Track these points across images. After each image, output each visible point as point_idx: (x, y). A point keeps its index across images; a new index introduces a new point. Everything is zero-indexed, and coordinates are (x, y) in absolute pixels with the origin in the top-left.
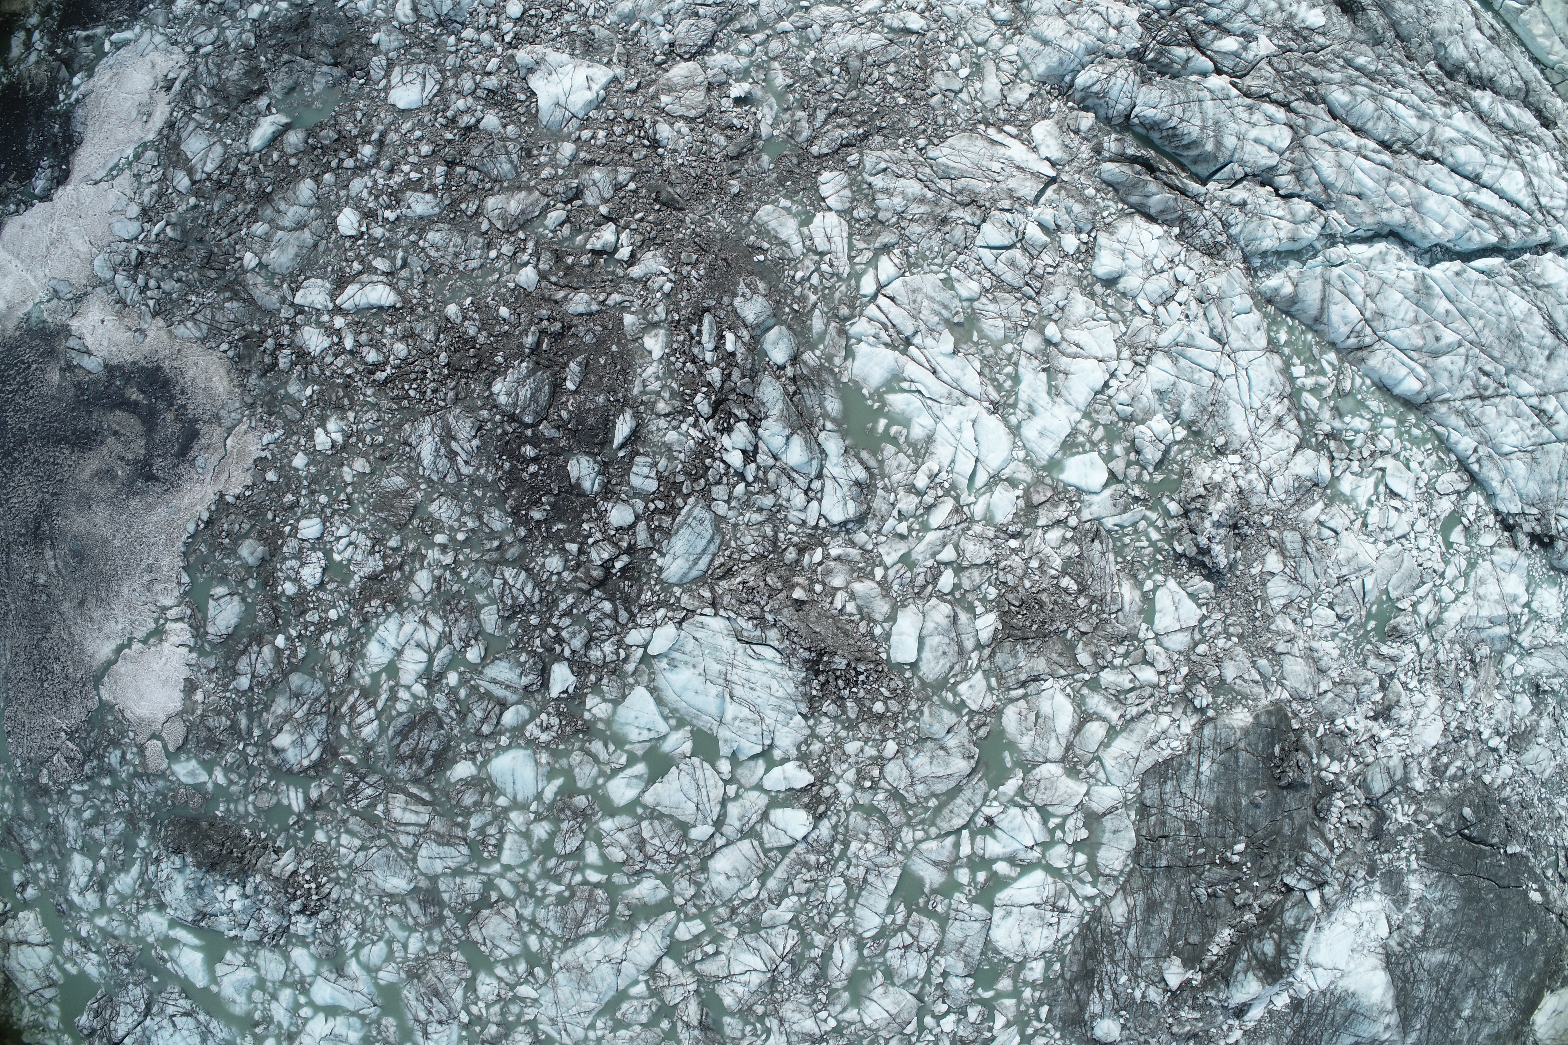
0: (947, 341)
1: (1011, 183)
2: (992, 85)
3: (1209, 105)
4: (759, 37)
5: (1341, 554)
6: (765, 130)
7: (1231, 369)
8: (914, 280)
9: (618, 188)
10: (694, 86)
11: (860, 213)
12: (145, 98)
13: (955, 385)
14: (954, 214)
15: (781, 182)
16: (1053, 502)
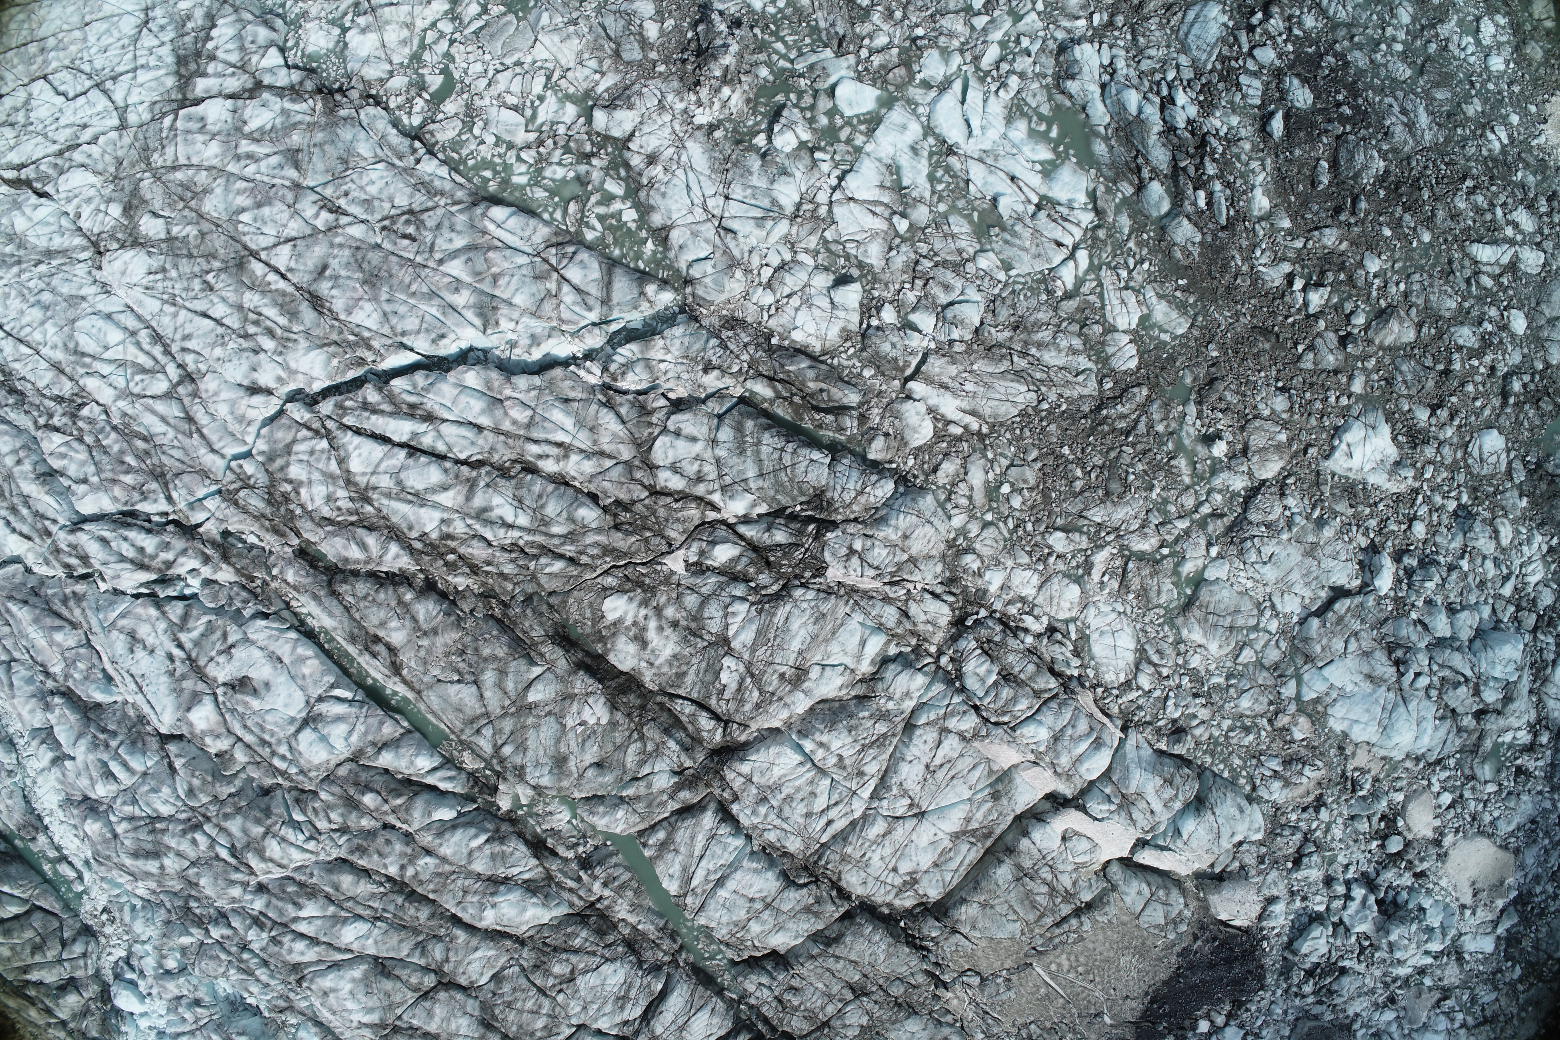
0: (1005, 207)
1: (953, 370)
2: (977, 477)
3: (751, 472)
4: (1206, 509)
5: (575, 44)
6: (1192, 409)
7: (711, 203)
8: (1041, 266)
9: (1311, 347)
10: (1260, 451)
11: (1098, 329)
13: (992, 169)
14: (1007, 334)
15: (1172, 359)
16: (886, 69)
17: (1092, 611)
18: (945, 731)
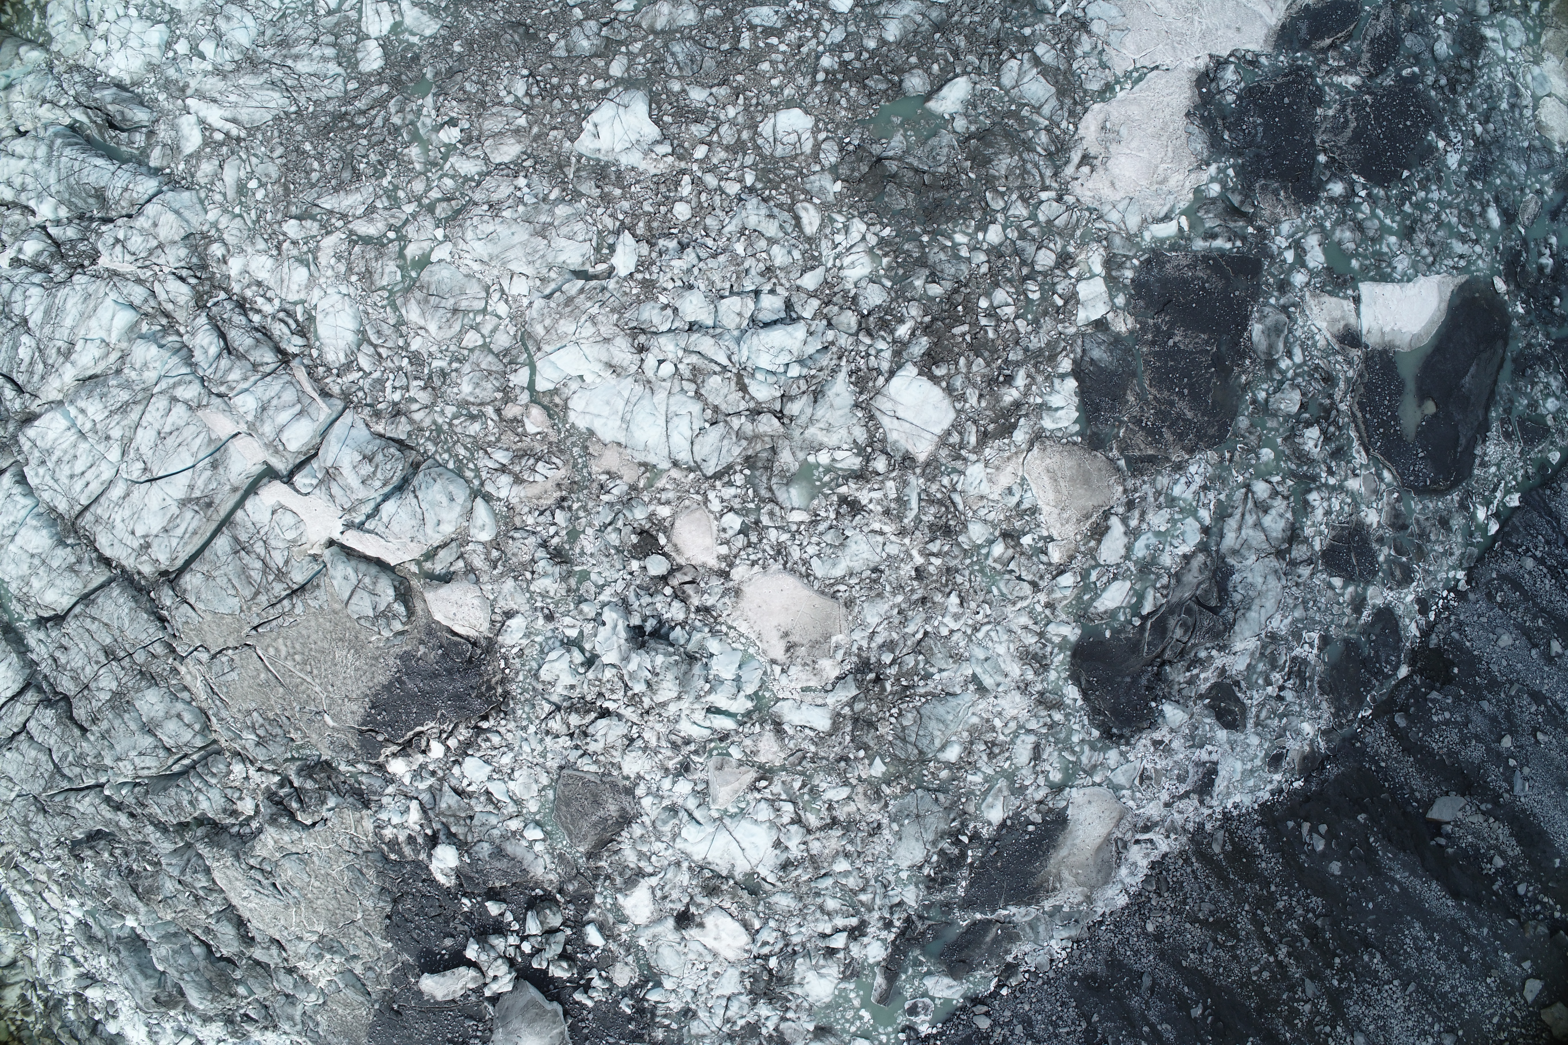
1: (221, 85)
2: (230, 175)
4: (435, 194)
6: (429, 99)
9: (565, 36)
10: (494, 135)
11: (350, 38)
12: (1113, 148)
14: (272, 51)
15: (416, 58)
17: (316, 293)
18: (174, 399)
